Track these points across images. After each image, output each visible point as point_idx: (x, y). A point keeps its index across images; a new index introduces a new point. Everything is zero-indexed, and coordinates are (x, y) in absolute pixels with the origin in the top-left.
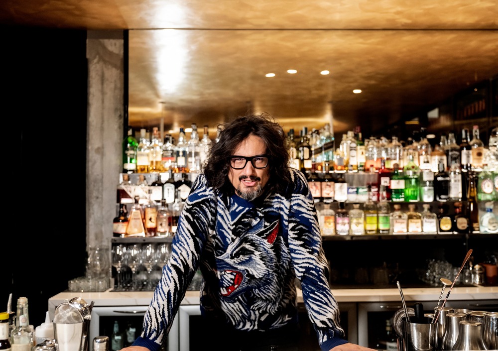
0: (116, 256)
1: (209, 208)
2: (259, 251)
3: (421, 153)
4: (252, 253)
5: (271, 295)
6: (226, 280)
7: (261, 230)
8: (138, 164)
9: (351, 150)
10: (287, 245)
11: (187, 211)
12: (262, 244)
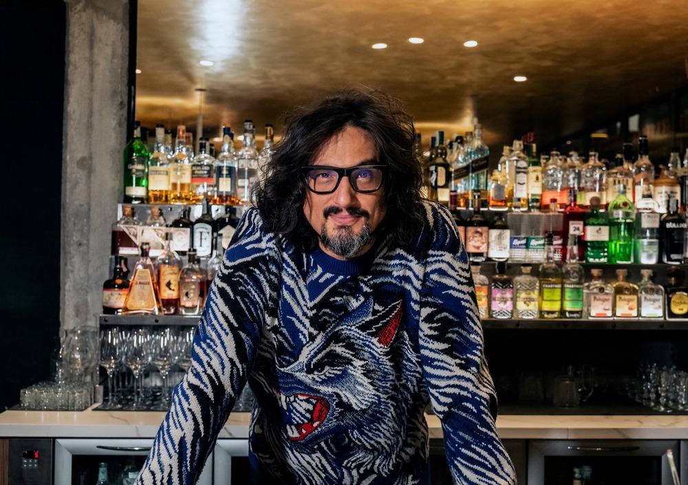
0: (106, 346)
1: (267, 274)
2: (361, 360)
3: (637, 181)
4: (349, 362)
5: (382, 441)
6: (298, 412)
7: (368, 319)
8: (150, 188)
9: (518, 172)
10: (417, 348)
11: (224, 278)
12: (369, 346)
